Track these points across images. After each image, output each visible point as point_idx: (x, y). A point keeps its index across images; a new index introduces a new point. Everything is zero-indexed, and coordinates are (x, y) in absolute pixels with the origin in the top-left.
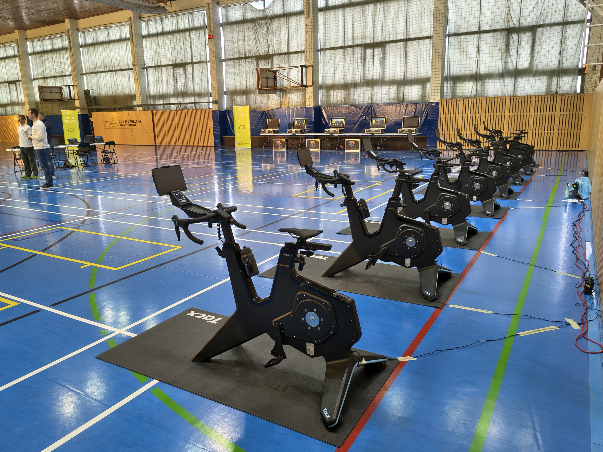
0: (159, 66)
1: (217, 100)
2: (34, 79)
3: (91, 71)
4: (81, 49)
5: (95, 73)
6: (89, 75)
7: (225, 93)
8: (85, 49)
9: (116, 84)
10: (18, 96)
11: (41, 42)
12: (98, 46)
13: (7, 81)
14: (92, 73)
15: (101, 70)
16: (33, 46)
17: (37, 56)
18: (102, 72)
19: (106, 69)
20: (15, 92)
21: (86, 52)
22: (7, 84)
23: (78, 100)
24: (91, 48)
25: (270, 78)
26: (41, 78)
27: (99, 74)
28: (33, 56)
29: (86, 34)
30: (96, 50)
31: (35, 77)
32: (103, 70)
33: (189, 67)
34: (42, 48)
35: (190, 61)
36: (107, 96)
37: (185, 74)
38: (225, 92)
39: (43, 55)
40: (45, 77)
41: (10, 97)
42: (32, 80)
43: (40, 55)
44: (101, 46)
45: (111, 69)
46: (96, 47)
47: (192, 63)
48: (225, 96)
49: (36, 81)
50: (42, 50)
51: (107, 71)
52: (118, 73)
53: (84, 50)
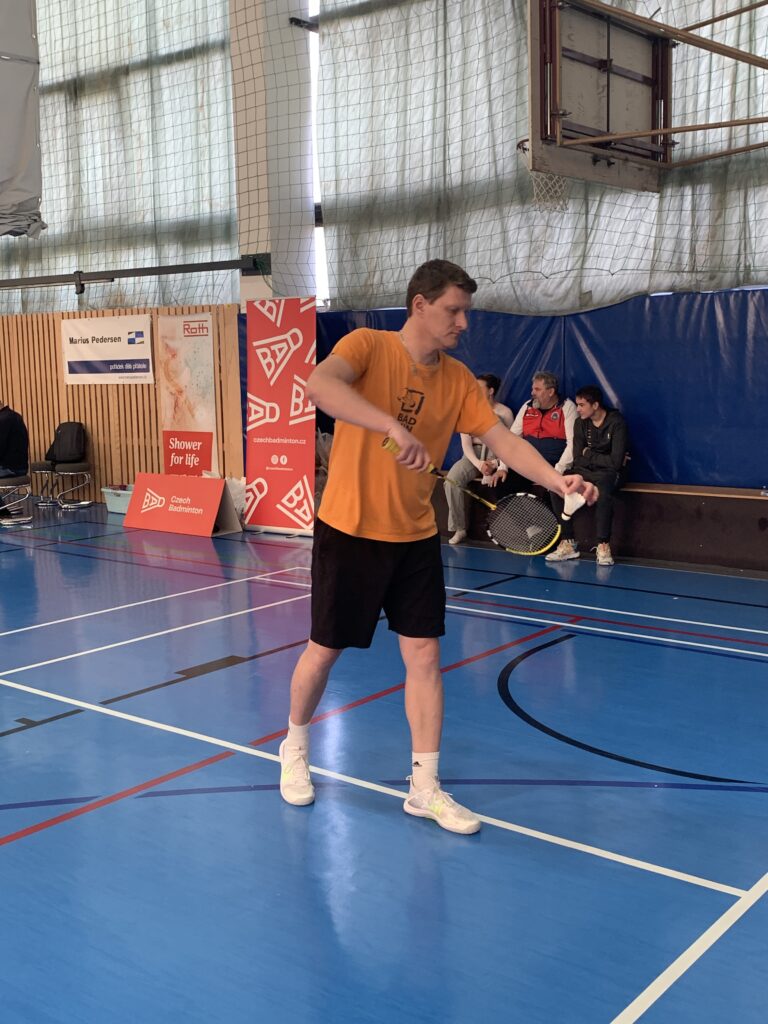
1: (262, 249)
7: (320, 217)
25: (625, 75)
33: (137, 85)
35: (140, 53)
37: (122, 126)
38: (318, 208)
47: (152, 63)
48: (319, 232)
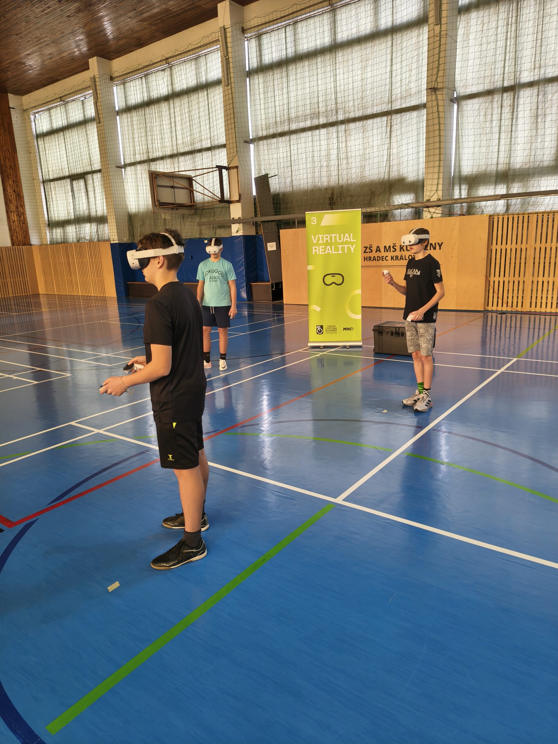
0: (505, 90)
2: (125, 166)
3: (271, 131)
4: (248, 79)
5: (282, 134)
6: (265, 142)
8: (259, 80)
9: (343, 156)
10: (88, 202)
11: (144, 80)
12: (300, 65)
13: (67, 174)
14: (274, 136)
15: (302, 125)
16: (125, 93)
17: (134, 114)
18: (303, 130)
19: (315, 122)
20: (84, 194)
21: (261, 86)
22: (68, 180)
23: (238, 201)
24: (277, 74)
26: (140, 162)
27: (294, 137)
28: (125, 116)
29: (265, 39)
30: (291, 78)
31: (128, 161)
32: (308, 124)
34: (146, 95)
36: (312, 191)
39: (147, 110)
40: (151, 158)
41: (74, 205)
42: (121, 167)
43: (141, 112)
44: (306, 63)
45: (333, 119)
46: (292, 68)
49: (128, 169)
50: (146, 99)
51: (317, 127)
52: (352, 125)
53: (257, 82)
